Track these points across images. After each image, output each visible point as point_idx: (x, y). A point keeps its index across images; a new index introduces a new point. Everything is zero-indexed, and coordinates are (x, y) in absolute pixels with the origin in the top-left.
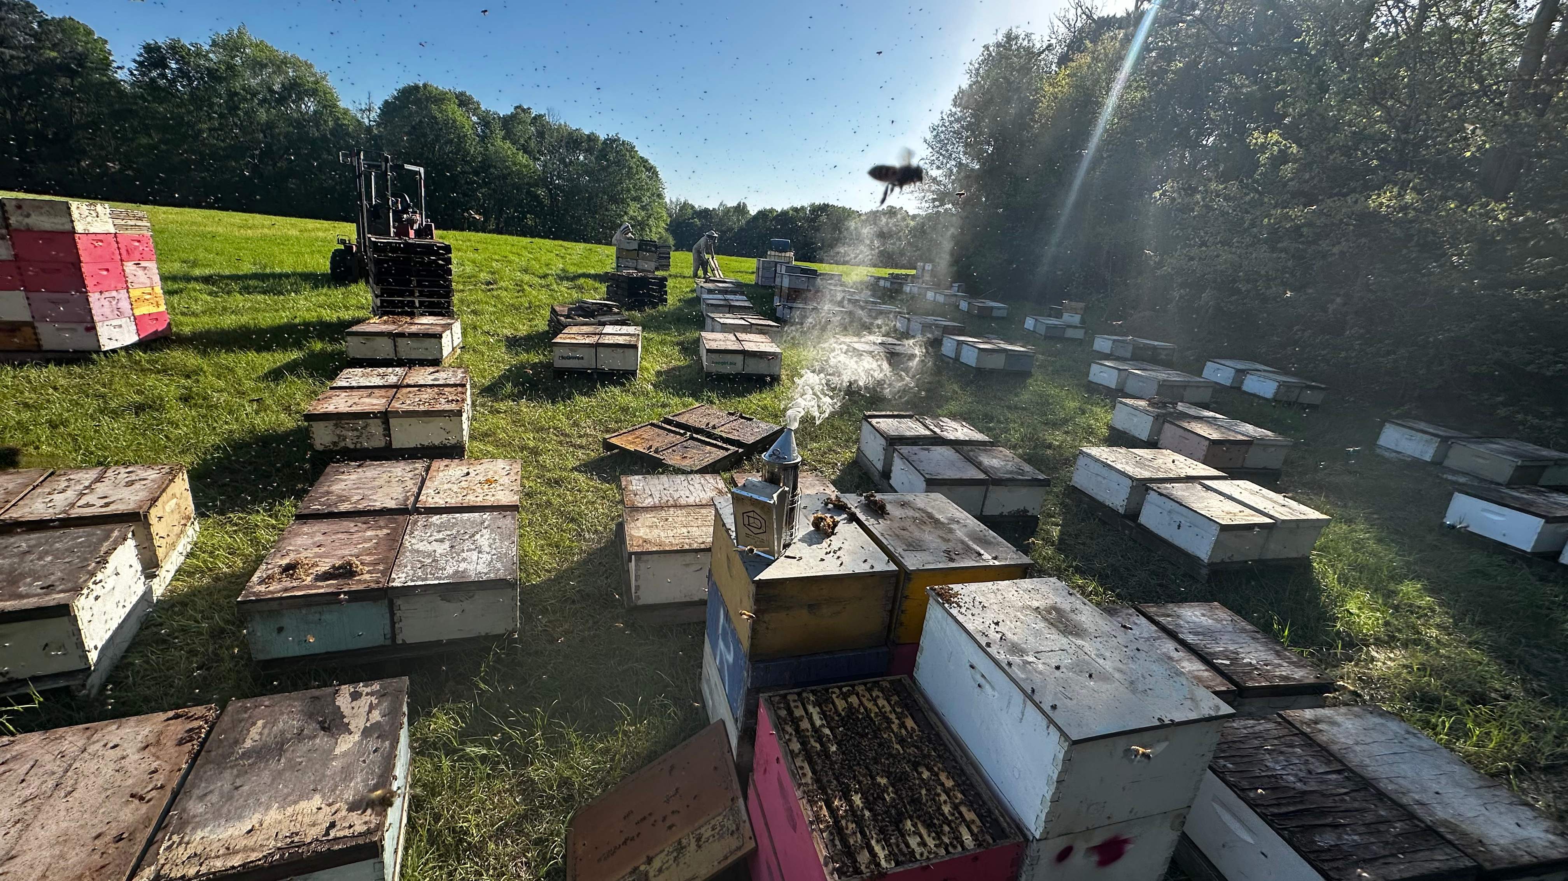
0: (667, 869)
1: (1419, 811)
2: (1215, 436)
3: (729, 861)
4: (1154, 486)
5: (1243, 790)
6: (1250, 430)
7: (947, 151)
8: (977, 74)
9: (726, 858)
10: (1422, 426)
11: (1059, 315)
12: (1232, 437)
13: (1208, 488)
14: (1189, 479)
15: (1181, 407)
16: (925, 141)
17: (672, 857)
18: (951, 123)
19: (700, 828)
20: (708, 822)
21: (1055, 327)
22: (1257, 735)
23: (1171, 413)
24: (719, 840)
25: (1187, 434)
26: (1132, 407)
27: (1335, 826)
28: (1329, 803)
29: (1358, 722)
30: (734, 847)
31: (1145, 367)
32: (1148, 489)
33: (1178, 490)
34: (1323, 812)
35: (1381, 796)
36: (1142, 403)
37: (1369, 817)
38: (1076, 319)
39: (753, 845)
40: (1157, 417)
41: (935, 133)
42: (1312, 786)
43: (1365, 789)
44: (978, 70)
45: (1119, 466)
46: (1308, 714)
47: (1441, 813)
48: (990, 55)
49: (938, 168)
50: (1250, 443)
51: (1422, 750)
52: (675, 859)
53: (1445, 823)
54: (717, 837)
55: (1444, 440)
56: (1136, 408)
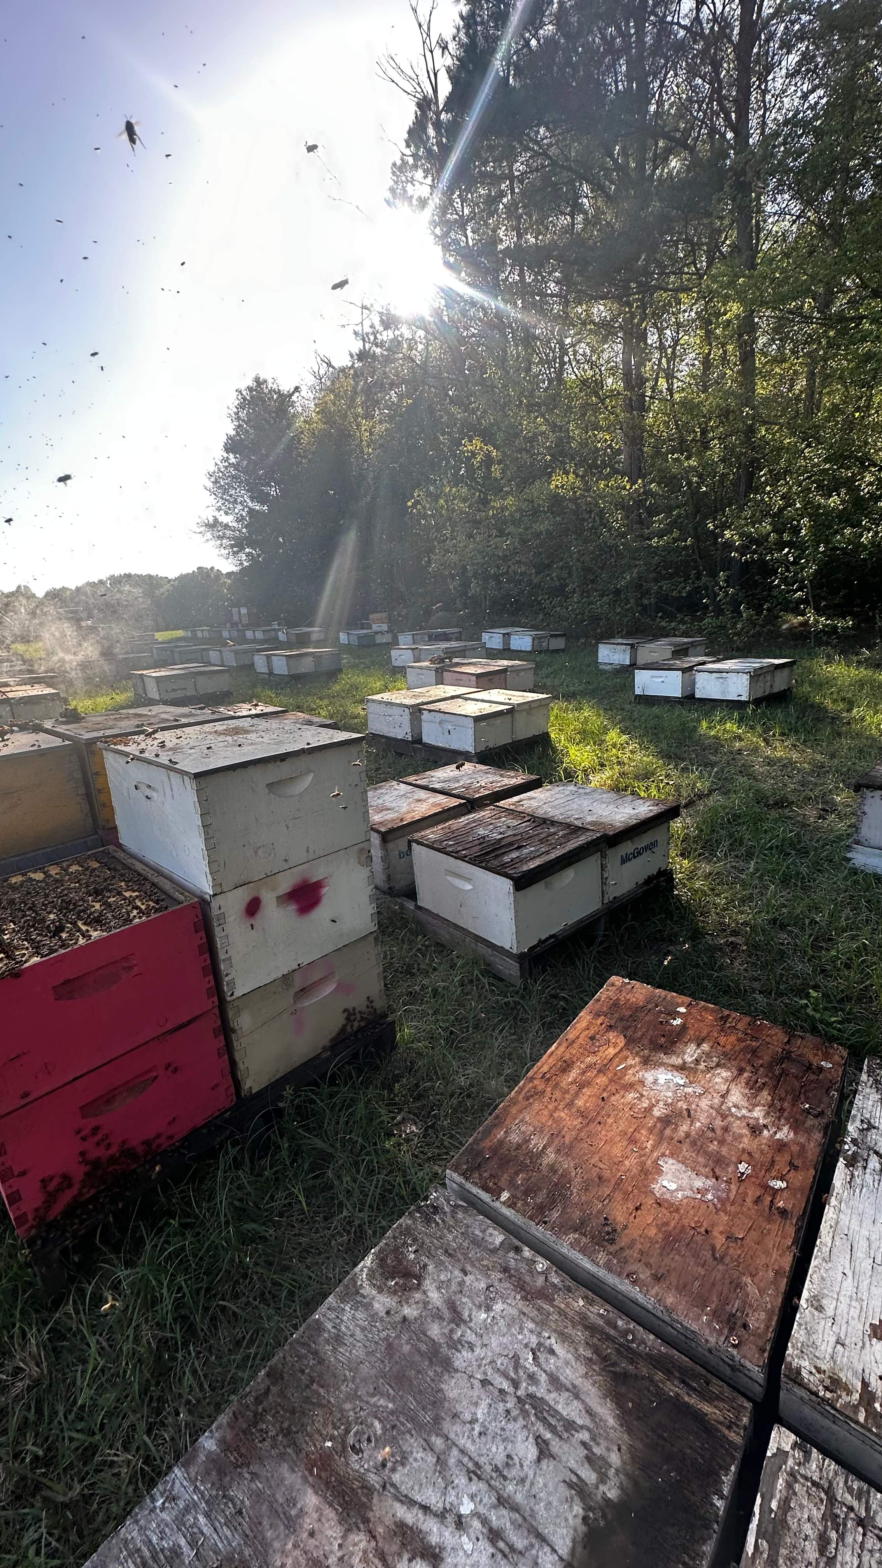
1: (577, 823)
2: (480, 671)
4: (425, 707)
5: (457, 852)
6: (506, 663)
10: (620, 641)
11: (370, 627)
12: (491, 669)
13: (467, 699)
14: (453, 697)
15: (455, 660)
16: (205, 488)
18: (226, 467)
21: (366, 635)
22: (474, 821)
23: (448, 665)
25: (459, 676)
26: (419, 668)
27: (519, 848)
28: (519, 837)
29: (548, 794)
31: (433, 643)
32: (420, 710)
33: (442, 706)
34: (511, 844)
35: (553, 823)
36: (427, 664)
37: (542, 836)
38: (384, 627)
40: (437, 670)
42: (510, 833)
43: (544, 822)
45: (398, 701)
46: (515, 799)
47: (589, 819)
50: (504, 671)
51: (586, 794)
53: (589, 823)
55: (632, 646)
56: (421, 668)
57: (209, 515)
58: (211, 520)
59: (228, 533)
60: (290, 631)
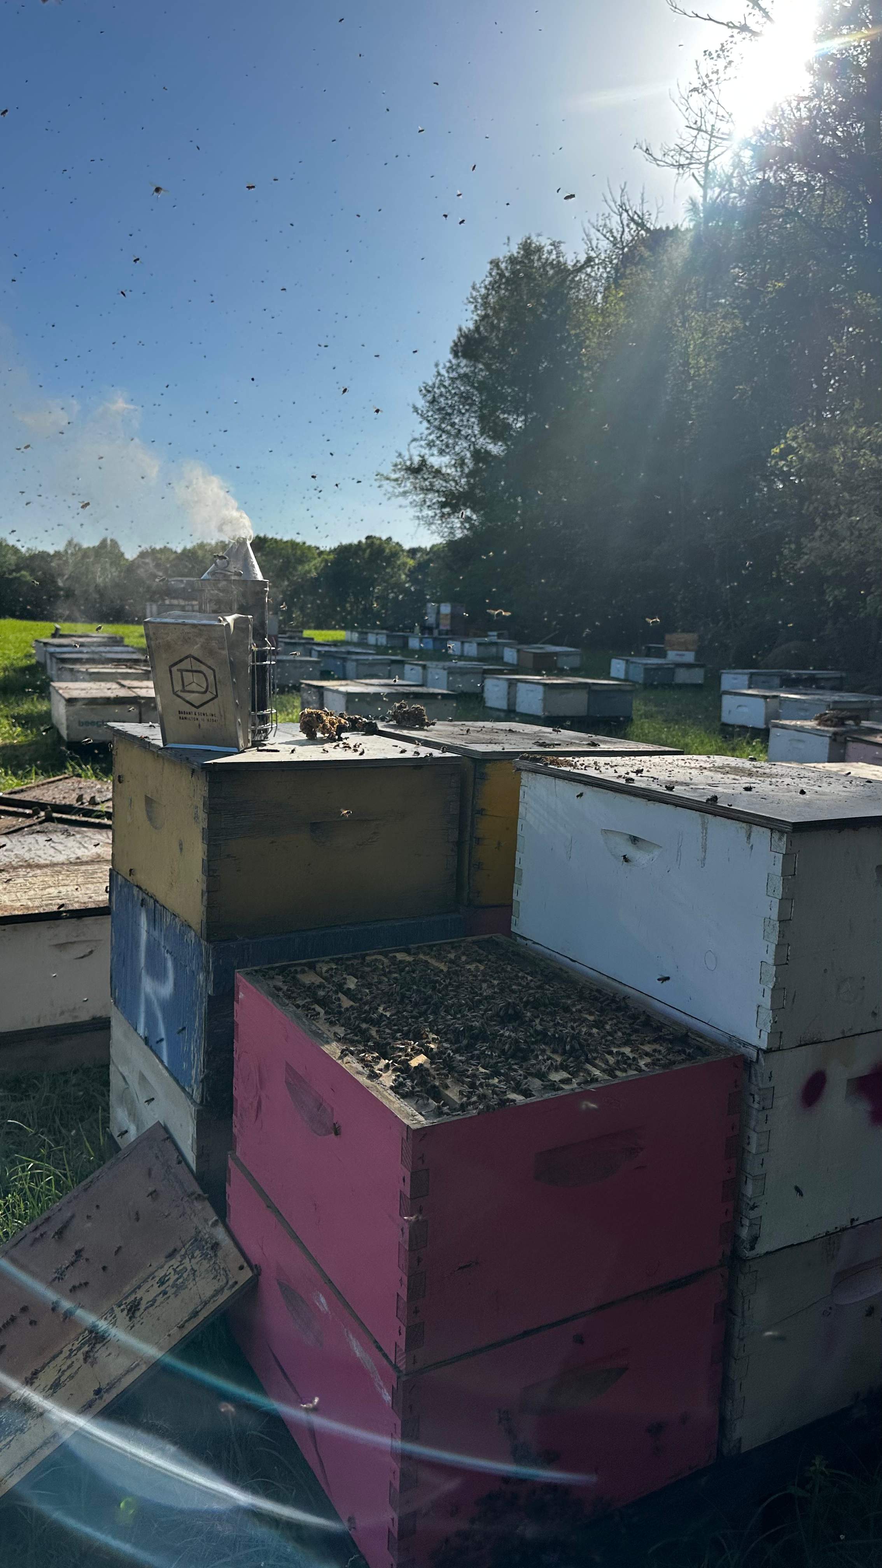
0: (71, 1377)
3: (201, 1317)
7: (453, 425)
8: (485, 305)
9: (195, 1314)
11: (662, 654)
15: (865, 724)
16: (416, 409)
17: (80, 1355)
18: (453, 380)
19: (134, 1291)
20: (152, 1276)
21: (659, 668)
23: (855, 731)
24: (176, 1294)
26: (795, 731)
30: (209, 1293)
31: (804, 691)
36: (809, 723)
38: (689, 657)
39: (247, 1274)
40: (834, 737)
41: (429, 397)
44: (485, 297)
48: (501, 275)
49: (441, 452)
52: (87, 1356)
54: (171, 1291)
56: (800, 730)
57: (415, 453)
58: (417, 460)
59: (438, 483)
60: (524, 647)
